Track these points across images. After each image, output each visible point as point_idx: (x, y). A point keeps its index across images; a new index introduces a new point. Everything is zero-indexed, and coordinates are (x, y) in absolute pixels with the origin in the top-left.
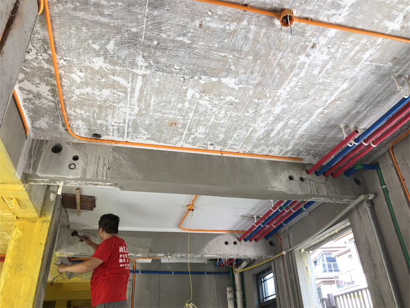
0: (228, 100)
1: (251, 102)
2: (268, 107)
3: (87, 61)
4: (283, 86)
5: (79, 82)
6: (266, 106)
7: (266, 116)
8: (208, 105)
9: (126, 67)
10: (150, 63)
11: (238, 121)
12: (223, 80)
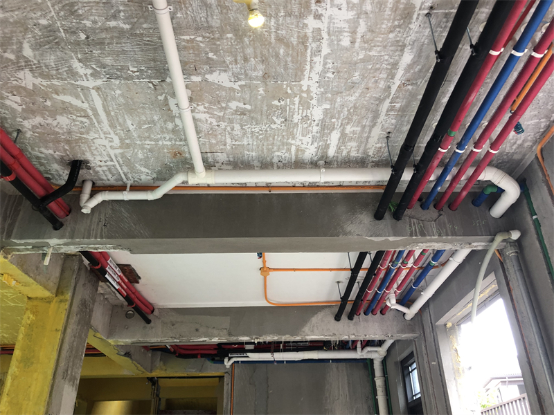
0: (235, 108)
1: (270, 106)
2: (301, 111)
3: (12, 79)
4: (305, 73)
5: (20, 110)
6: (297, 110)
7: (306, 126)
8: (210, 120)
9: (66, 80)
10: (93, 68)
11: (266, 138)
12: (209, 77)
